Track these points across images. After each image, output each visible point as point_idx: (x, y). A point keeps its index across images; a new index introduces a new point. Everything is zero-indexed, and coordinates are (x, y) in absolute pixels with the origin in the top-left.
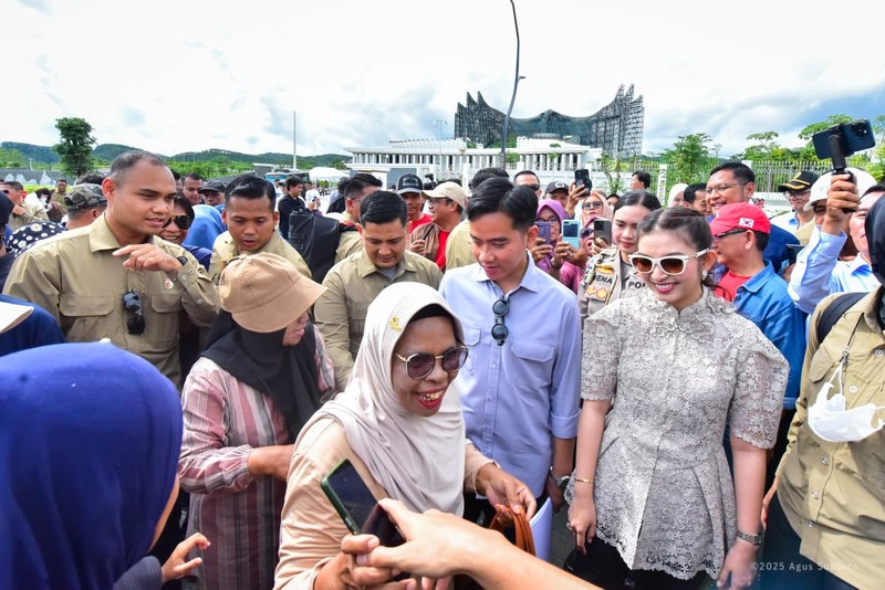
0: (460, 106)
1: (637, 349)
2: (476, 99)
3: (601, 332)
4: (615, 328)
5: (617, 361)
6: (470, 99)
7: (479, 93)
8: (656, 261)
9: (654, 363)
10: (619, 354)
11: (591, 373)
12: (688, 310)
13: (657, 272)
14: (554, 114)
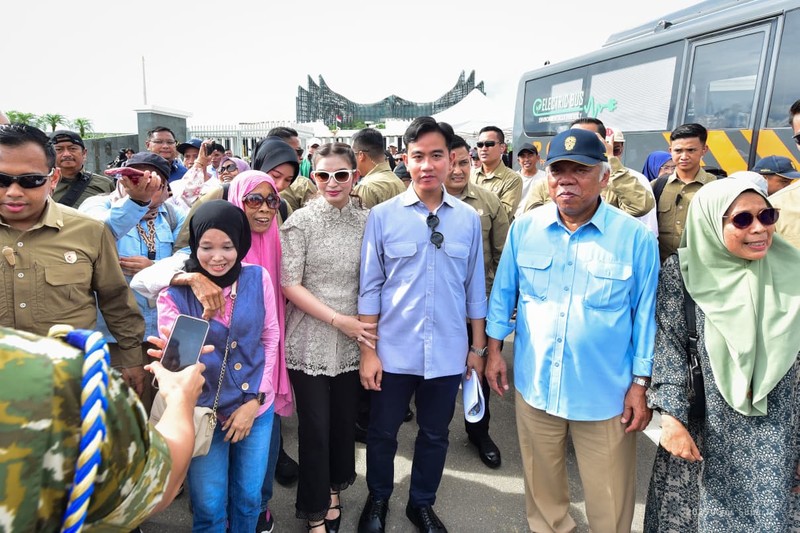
0: (301, 90)
1: (320, 240)
2: (318, 83)
3: (292, 235)
4: (303, 230)
5: (306, 253)
6: (311, 83)
7: (320, 76)
8: (332, 174)
9: (333, 245)
10: (306, 248)
11: (291, 266)
12: (345, 209)
13: (332, 181)
14: (398, 99)
